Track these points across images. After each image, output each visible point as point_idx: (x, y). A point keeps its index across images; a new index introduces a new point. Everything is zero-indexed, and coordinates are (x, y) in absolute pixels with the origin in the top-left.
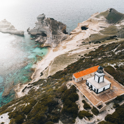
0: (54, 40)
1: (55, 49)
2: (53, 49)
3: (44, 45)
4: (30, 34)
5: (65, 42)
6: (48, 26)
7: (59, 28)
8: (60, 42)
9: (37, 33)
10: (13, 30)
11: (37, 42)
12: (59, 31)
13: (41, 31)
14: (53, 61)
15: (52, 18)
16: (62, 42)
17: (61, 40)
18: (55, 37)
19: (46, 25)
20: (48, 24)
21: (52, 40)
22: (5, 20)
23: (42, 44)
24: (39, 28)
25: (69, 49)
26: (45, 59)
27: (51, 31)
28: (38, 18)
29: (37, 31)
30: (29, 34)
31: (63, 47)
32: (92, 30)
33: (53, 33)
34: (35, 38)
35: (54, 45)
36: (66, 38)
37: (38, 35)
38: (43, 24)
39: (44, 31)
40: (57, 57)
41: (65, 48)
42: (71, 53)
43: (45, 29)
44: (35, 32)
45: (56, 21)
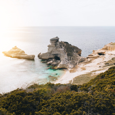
0: (70, 61)
1: (72, 70)
2: (70, 69)
3: (58, 66)
4: (41, 58)
5: (83, 64)
6: (62, 48)
7: (74, 51)
8: (78, 64)
9: (49, 57)
10: (23, 55)
11: (50, 64)
12: (74, 54)
13: (54, 54)
14: (73, 81)
15: (66, 42)
16: (80, 64)
17: (78, 61)
18: (71, 59)
19: (60, 47)
20: (62, 46)
21: (68, 61)
22: (16, 47)
23: (56, 66)
24: (51, 51)
25: (90, 70)
26: (61, 80)
27: (66, 53)
28: (52, 40)
29: (49, 55)
30: (39, 58)
31: (82, 68)
32: (112, 54)
33: (68, 55)
34: (46, 62)
35: (70, 66)
36: (84, 61)
37: (50, 60)
38: (57, 46)
39: (57, 54)
40: (78, 77)
41: (84, 69)
42: (94, 74)
43: (59, 51)
44: (47, 56)
45: (71, 44)
